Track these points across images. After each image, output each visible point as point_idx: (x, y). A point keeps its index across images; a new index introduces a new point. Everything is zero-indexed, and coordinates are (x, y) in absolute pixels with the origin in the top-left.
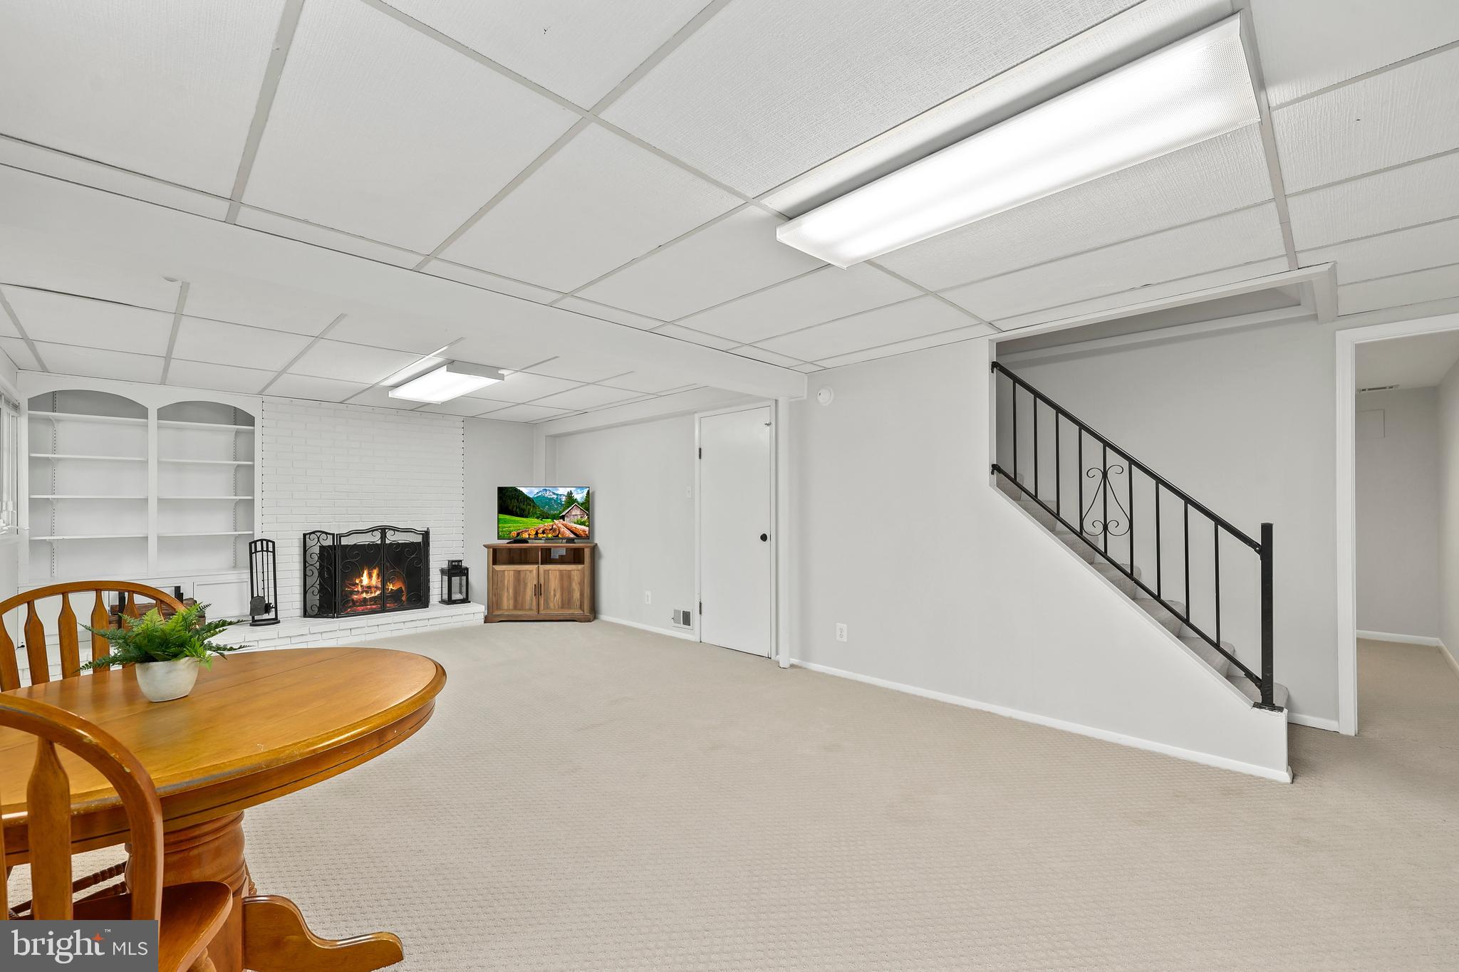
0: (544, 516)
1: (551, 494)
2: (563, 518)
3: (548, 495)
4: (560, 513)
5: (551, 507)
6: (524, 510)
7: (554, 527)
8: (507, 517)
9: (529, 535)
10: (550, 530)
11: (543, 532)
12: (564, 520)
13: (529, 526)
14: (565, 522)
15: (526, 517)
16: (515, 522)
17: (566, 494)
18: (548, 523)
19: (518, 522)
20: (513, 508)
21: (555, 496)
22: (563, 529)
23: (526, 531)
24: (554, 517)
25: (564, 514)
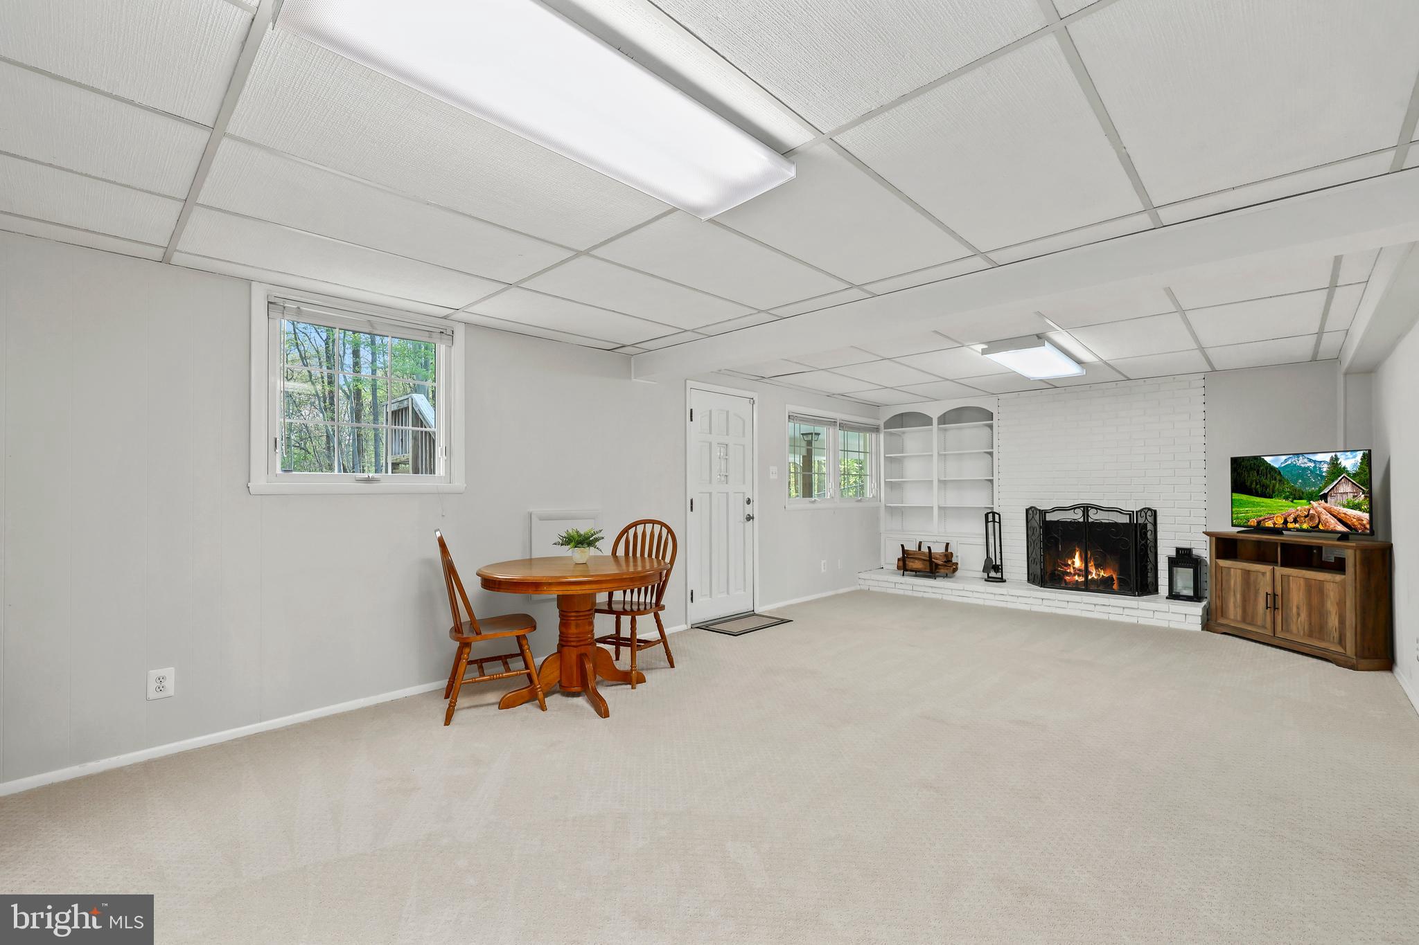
0: (1296, 496)
1: (1306, 460)
2: (1324, 497)
3: (1301, 462)
4: (1321, 490)
5: (1305, 483)
6: (1265, 487)
7: (1311, 512)
8: (1244, 497)
9: (1275, 524)
10: (1306, 517)
11: (1295, 521)
12: (1326, 502)
13: (1275, 510)
14: (1328, 505)
15: (1270, 497)
16: (1254, 504)
17: (1328, 459)
18: (1301, 506)
19: (1258, 504)
20: (1251, 483)
21: (1312, 465)
22: (1326, 516)
23: (1270, 519)
24: (1311, 497)
25: (1326, 491)
